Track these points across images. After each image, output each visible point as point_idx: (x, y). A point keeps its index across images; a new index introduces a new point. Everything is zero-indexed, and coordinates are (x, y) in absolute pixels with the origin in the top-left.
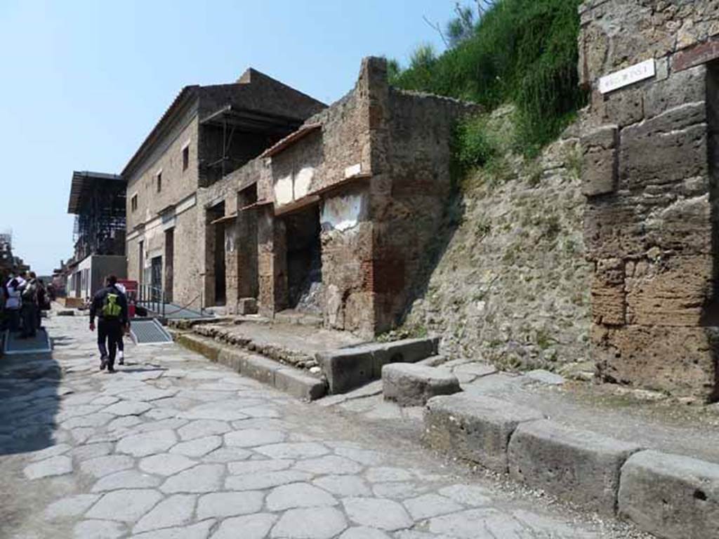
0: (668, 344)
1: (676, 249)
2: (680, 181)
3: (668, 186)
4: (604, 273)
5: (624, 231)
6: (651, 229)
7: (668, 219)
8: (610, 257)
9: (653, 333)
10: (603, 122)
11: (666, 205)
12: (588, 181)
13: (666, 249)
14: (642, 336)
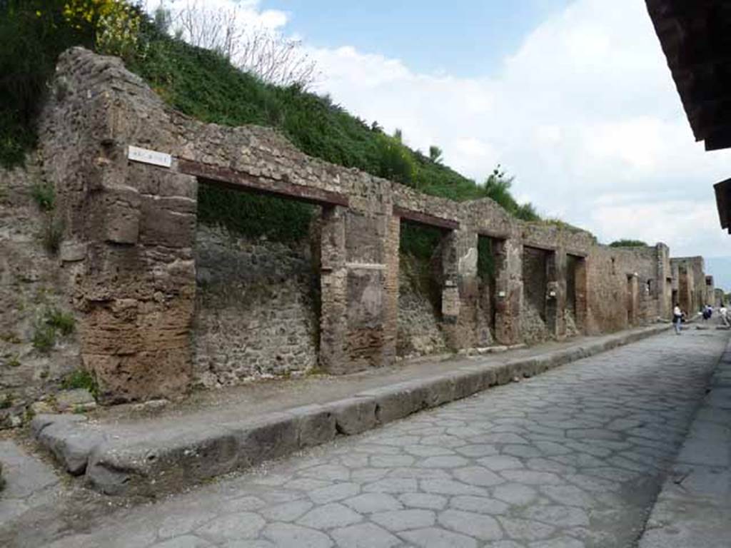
0: (168, 362)
1: (175, 294)
2: (180, 248)
3: (173, 249)
4: (123, 310)
5: (139, 277)
6: (160, 279)
7: (172, 273)
8: (127, 297)
9: (157, 356)
10: (125, 182)
11: (168, 262)
12: (116, 229)
13: (168, 294)
14: (149, 360)
